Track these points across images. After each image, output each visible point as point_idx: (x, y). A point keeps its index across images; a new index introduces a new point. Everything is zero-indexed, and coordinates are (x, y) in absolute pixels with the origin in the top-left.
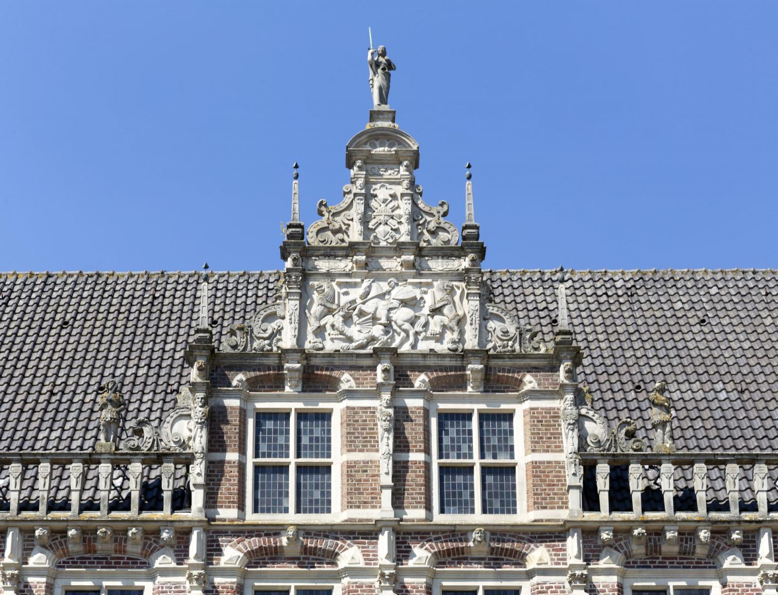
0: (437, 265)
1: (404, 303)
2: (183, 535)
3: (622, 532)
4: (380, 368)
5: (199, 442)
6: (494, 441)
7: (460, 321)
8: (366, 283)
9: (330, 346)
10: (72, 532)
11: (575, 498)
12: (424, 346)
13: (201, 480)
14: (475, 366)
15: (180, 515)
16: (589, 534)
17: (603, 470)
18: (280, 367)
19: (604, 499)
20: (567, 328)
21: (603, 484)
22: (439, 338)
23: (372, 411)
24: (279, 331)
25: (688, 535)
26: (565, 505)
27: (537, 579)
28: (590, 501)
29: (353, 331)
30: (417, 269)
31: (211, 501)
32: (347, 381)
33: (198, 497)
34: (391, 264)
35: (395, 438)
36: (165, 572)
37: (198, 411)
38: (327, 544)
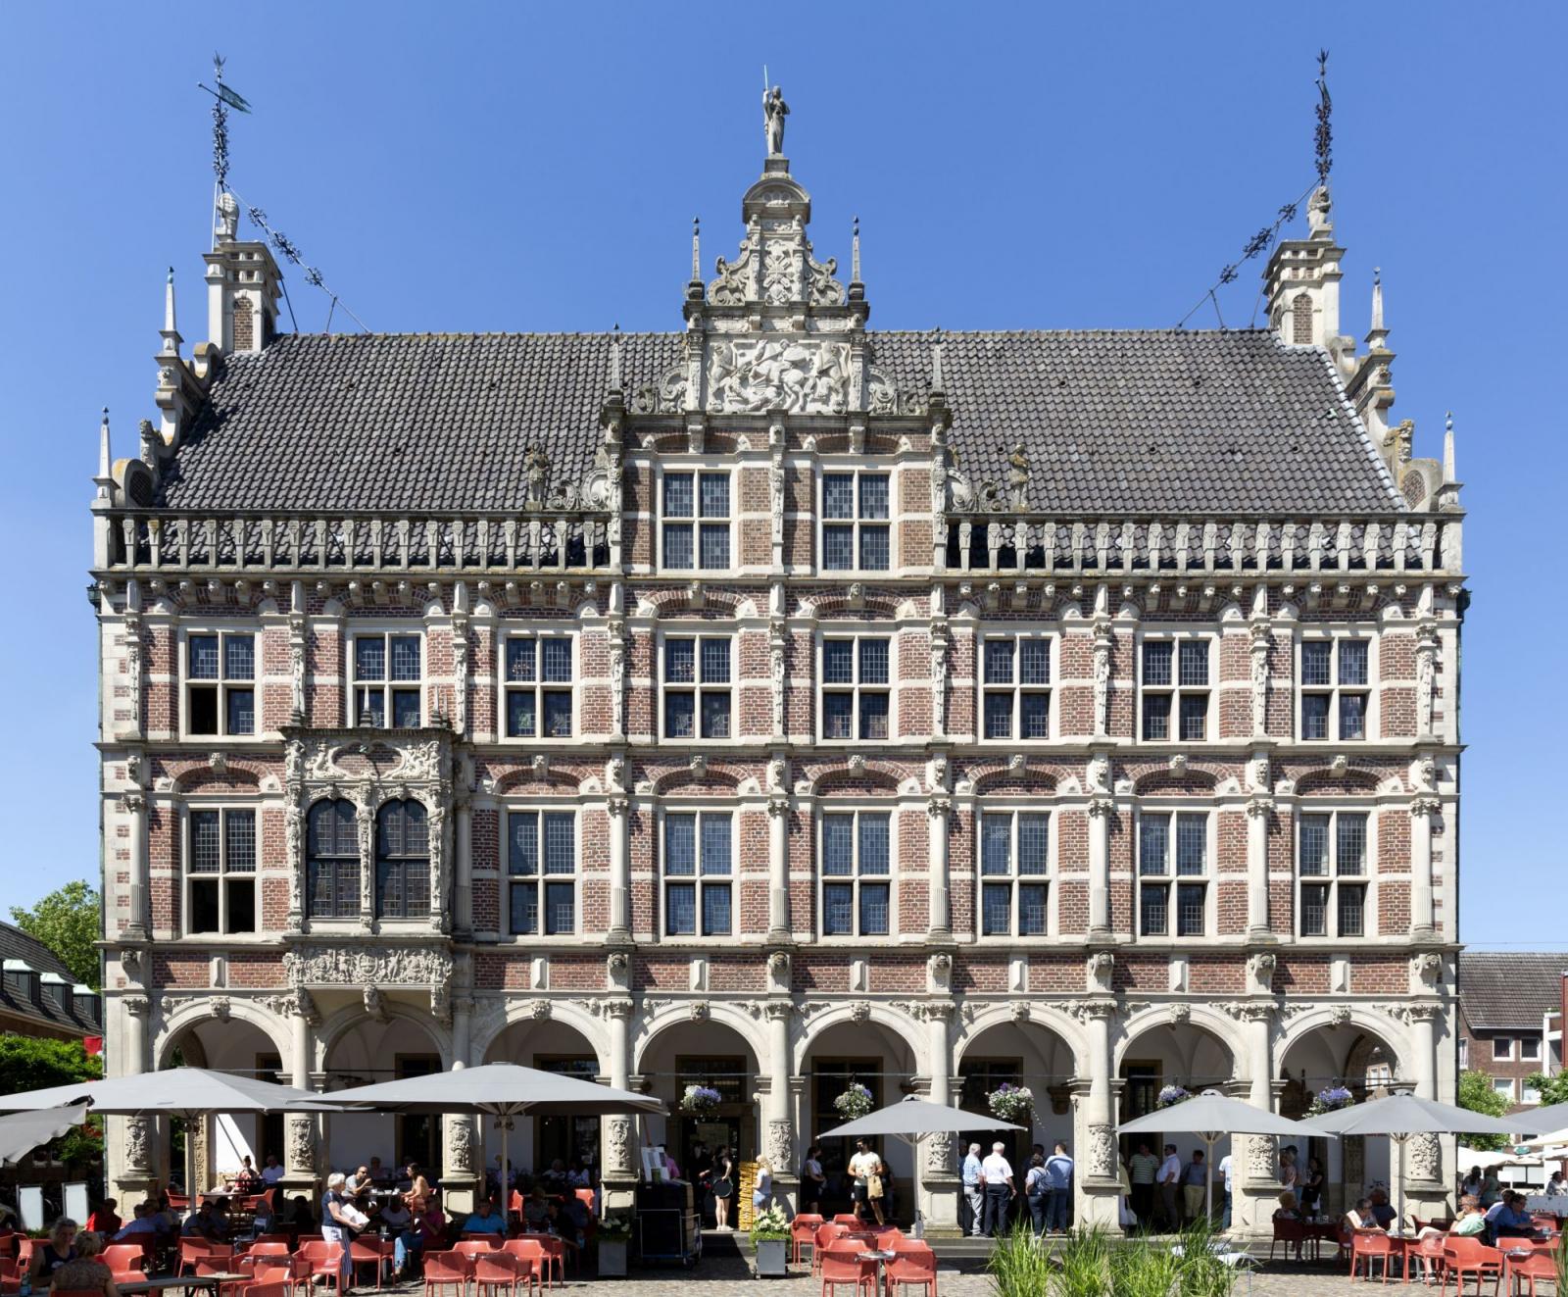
0: (825, 325)
1: (795, 364)
2: (604, 588)
3: (979, 587)
4: (772, 429)
5: (615, 502)
6: (872, 501)
7: (845, 383)
8: (761, 344)
9: (729, 408)
10: (509, 586)
11: (940, 555)
12: (812, 408)
13: (617, 537)
14: (857, 428)
15: (601, 570)
16: (950, 588)
17: (966, 528)
18: (685, 429)
19: (965, 556)
20: (940, 390)
21: (965, 542)
22: (825, 400)
23: (765, 472)
24: (683, 393)
25: (1035, 590)
26: (930, 562)
27: (904, 630)
28: (953, 559)
29: (749, 393)
30: (806, 329)
31: (627, 558)
32: (744, 442)
33: (615, 554)
34: (784, 325)
35: (786, 498)
36: (590, 622)
37: (613, 472)
38: (725, 597)
